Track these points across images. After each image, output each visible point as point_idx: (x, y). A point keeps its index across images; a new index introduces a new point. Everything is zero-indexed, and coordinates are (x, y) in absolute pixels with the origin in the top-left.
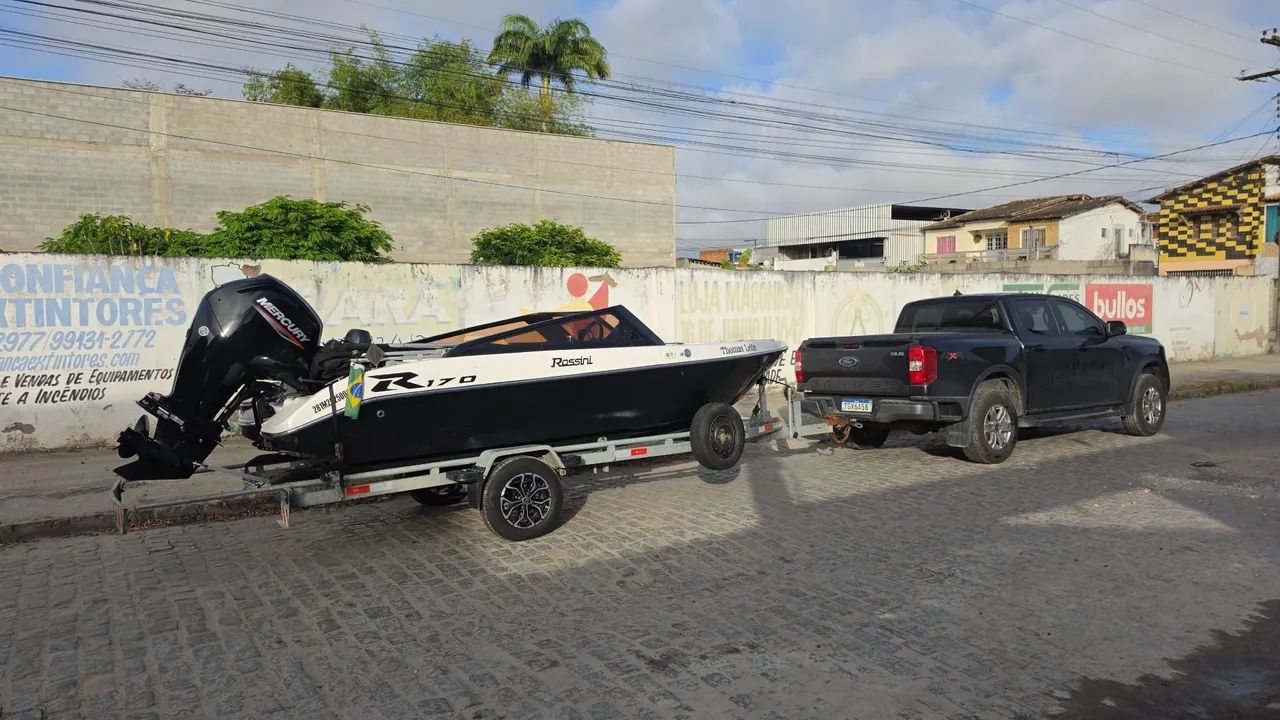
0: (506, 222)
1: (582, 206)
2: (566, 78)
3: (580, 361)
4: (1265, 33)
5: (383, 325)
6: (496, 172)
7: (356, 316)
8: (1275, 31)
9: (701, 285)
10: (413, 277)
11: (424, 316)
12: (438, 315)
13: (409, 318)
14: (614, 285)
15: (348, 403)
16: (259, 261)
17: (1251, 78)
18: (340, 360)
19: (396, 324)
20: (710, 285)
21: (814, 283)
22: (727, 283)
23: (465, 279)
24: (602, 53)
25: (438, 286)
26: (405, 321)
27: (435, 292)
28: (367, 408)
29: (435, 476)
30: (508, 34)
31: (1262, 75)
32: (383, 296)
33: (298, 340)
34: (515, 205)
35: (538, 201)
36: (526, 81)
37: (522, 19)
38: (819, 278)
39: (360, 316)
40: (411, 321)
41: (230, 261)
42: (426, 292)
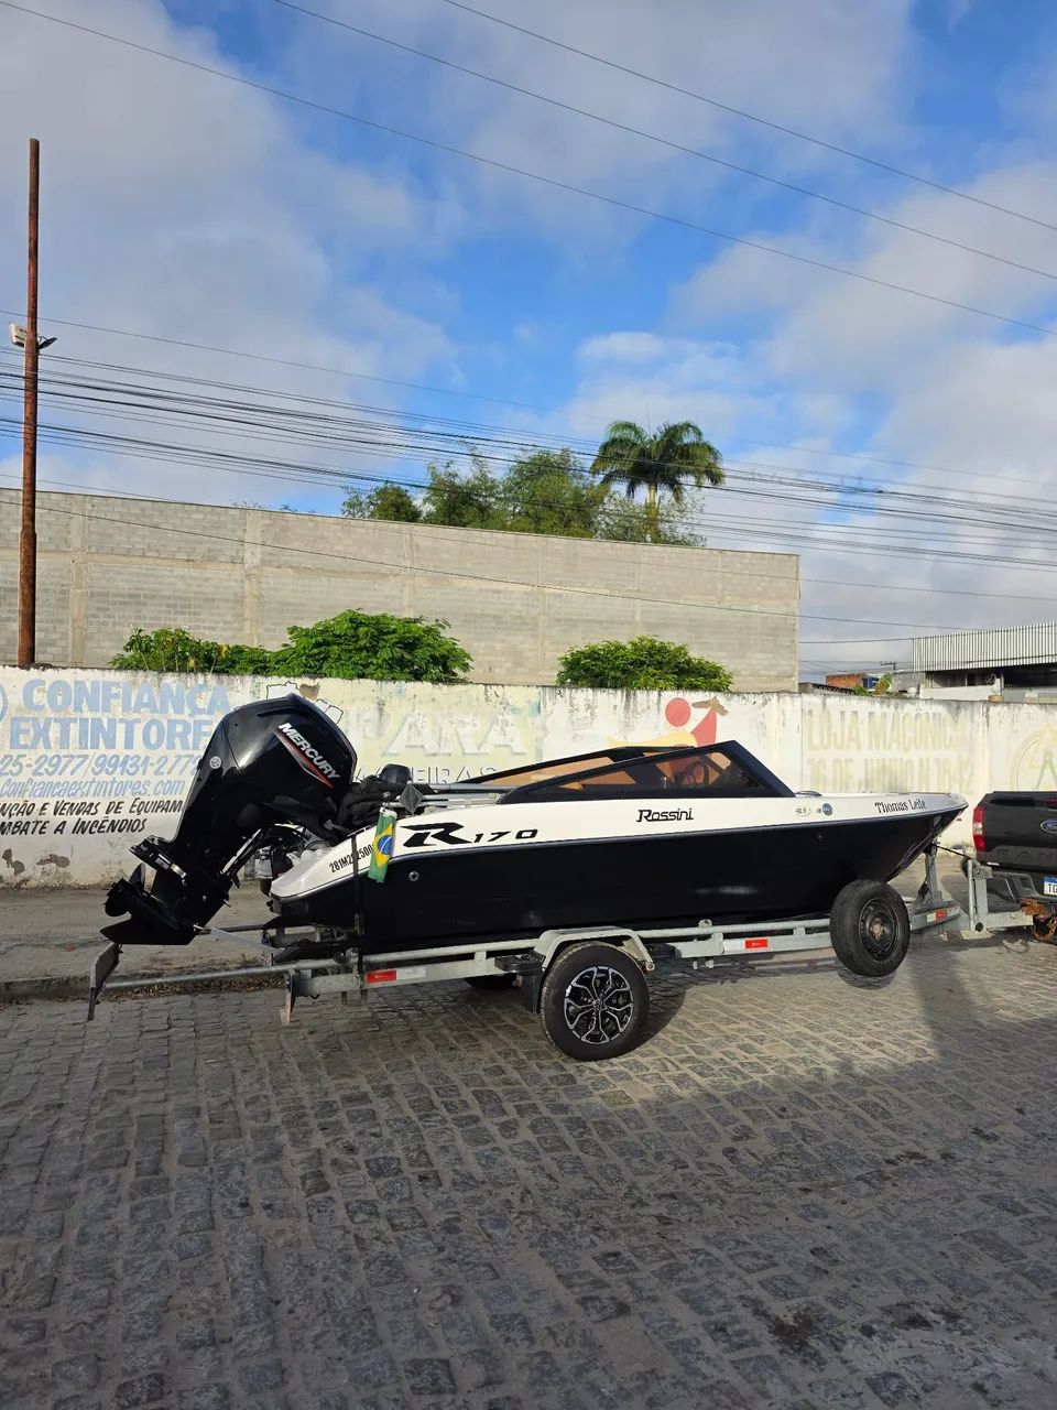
0: (598, 640)
1: (688, 623)
2: (675, 486)
3: (676, 815)
5: (450, 755)
6: (593, 587)
7: (419, 743)
9: (836, 716)
10: (487, 700)
11: (496, 746)
12: (513, 744)
13: (479, 748)
14: (724, 712)
15: (374, 861)
16: (318, 680)
18: (370, 803)
19: (464, 754)
20: (848, 715)
21: (987, 716)
22: (871, 714)
23: (545, 703)
24: (716, 458)
25: (513, 710)
26: (476, 751)
27: (509, 717)
28: (397, 869)
29: (480, 962)
30: (614, 441)
32: (452, 722)
33: (325, 776)
34: (612, 622)
35: (638, 618)
36: (631, 489)
37: (629, 426)
38: (994, 710)
39: (426, 746)
40: (482, 751)
41: (288, 679)
42: (500, 717)
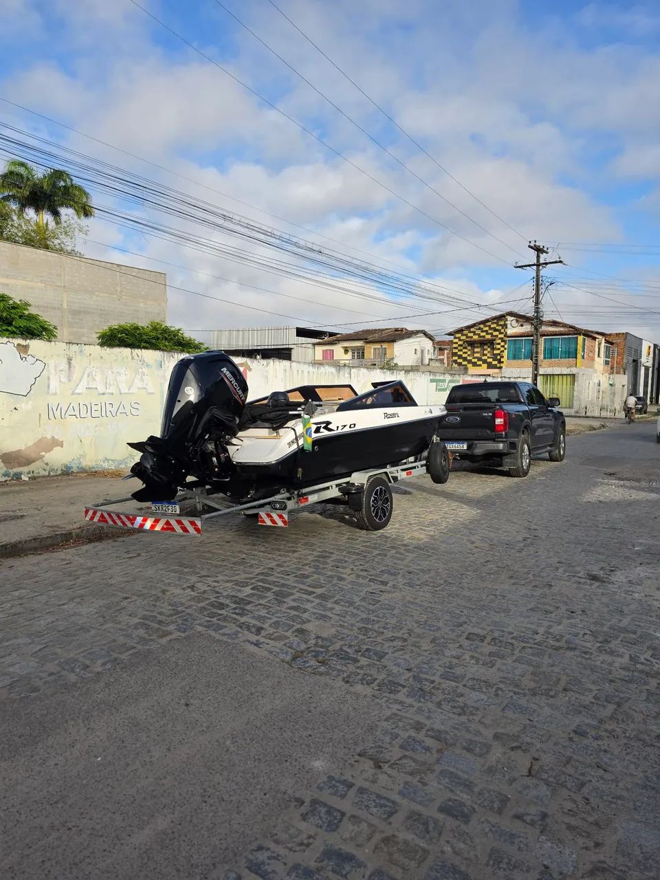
2: (56, 214)
3: (393, 415)
4: (530, 242)
5: (112, 394)
7: (95, 386)
8: (535, 242)
9: (295, 372)
10: (133, 358)
11: (139, 388)
12: (147, 387)
13: (129, 390)
14: (250, 370)
15: (305, 440)
16: (28, 341)
17: (519, 267)
19: (121, 394)
21: (350, 374)
22: (309, 372)
23: (164, 361)
24: (87, 198)
25: (148, 366)
26: (126, 391)
27: (145, 370)
29: (332, 490)
30: (11, 173)
31: (526, 266)
32: (113, 373)
33: (241, 398)
35: (65, 306)
37: (22, 164)
38: (353, 370)
39: (98, 388)
40: (130, 392)
41: (8, 340)
42: (140, 370)
